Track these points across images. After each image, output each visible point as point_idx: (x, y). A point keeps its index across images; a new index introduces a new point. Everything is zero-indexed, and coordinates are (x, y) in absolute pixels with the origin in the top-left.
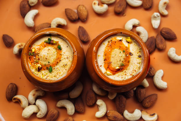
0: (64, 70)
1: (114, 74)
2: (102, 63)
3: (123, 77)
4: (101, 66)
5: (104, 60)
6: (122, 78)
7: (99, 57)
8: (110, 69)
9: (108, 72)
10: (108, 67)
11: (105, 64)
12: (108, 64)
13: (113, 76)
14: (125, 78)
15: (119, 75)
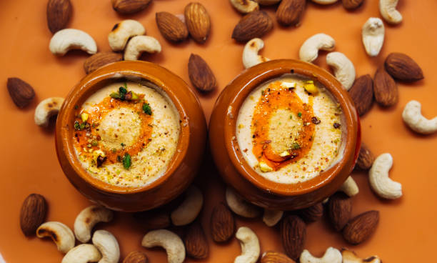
0: (160, 163)
1: (277, 169)
2: (249, 144)
3: (297, 174)
4: (246, 151)
5: (254, 137)
6: (296, 177)
7: (241, 130)
8: (266, 157)
9: (264, 165)
10: (263, 153)
11: (255, 146)
12: (261, 146)
13: (275, 173)
14: (303, 177)
15: (289, 171)
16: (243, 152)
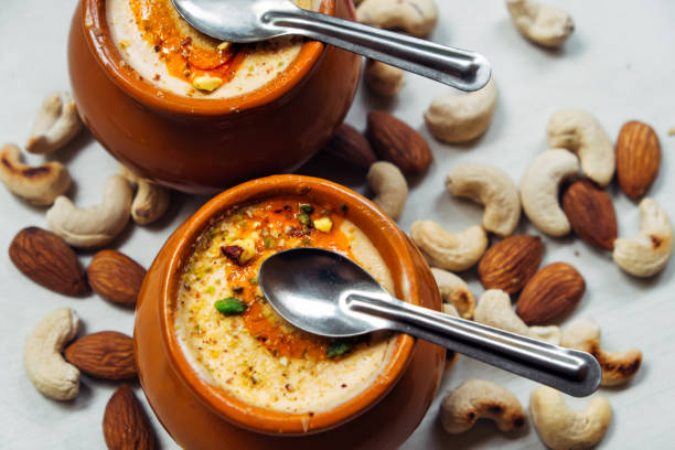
1: (228, 77)
2: (156, 65)
3: (267, 66)
4: (158, 78)
5: (158, 49)
6: (268, 72)
7: (129, 50)
8: (198, 68)
9: (205, 80)
10: (188, 66)
11: (168, 60)
12: (178, 56)
13: (227, 85)
14: (281, 64)
15: (251, 69)
16: (154, 82)
